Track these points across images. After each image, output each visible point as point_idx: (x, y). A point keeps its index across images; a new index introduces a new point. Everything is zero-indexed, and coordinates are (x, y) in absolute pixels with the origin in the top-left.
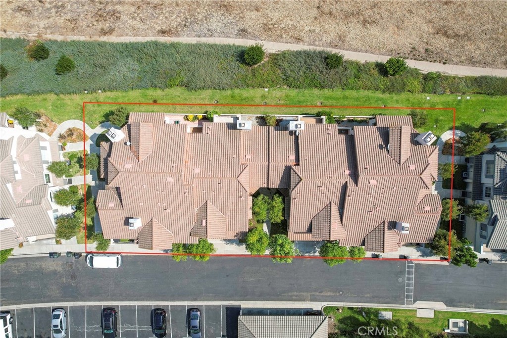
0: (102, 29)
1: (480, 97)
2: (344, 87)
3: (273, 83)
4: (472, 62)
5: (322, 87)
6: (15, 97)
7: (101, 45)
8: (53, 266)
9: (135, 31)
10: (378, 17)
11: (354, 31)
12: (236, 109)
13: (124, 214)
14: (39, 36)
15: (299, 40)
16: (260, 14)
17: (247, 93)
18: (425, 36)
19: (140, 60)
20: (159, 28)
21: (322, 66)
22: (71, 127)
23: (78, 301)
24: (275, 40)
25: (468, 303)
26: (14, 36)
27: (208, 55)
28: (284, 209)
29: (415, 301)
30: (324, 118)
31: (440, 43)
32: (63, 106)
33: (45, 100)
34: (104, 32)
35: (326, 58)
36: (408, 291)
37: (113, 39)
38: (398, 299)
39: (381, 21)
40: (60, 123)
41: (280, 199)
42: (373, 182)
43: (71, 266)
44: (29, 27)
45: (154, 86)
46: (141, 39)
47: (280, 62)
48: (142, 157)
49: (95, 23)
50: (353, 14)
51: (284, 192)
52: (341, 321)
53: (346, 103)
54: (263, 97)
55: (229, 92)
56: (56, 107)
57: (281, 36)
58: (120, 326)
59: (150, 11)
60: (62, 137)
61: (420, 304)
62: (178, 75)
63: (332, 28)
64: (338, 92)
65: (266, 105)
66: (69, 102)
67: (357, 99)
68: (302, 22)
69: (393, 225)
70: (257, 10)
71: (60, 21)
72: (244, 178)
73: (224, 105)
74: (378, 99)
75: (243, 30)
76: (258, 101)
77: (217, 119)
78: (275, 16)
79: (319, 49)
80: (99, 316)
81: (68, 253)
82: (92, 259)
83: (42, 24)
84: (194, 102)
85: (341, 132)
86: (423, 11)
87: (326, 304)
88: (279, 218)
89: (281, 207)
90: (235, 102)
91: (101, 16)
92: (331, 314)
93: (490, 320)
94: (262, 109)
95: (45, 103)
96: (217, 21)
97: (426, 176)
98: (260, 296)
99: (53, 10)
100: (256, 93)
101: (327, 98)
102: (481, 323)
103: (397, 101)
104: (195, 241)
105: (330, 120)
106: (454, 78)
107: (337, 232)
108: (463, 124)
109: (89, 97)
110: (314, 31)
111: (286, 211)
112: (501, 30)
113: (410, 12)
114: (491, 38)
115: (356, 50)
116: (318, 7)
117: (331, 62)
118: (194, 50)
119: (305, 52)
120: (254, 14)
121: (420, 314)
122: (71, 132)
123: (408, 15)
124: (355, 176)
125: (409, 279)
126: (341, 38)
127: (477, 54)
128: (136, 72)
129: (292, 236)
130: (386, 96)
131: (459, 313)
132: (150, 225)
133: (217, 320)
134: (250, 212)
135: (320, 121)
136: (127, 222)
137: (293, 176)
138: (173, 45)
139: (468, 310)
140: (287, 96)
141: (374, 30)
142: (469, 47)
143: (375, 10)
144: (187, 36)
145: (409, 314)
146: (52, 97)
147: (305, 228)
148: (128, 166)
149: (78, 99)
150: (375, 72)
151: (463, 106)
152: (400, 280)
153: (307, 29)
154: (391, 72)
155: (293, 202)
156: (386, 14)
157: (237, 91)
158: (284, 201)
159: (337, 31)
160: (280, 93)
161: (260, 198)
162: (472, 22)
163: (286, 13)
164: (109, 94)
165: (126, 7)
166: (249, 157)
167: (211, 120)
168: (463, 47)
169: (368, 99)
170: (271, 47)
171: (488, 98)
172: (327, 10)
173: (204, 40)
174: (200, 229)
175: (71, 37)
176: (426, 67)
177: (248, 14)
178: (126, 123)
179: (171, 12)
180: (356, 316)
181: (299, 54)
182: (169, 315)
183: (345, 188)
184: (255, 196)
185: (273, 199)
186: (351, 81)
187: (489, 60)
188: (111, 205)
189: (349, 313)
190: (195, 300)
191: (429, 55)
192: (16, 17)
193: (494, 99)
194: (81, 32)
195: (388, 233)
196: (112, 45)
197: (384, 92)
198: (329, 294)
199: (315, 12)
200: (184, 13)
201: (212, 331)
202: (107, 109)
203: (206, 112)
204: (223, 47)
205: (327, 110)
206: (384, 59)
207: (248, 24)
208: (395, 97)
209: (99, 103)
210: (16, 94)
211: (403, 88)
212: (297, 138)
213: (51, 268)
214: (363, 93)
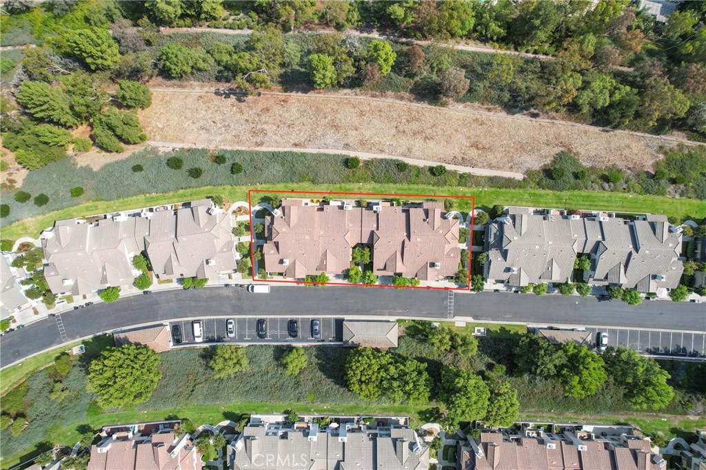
0: (256, 142)
1: (493, 189)
2: (409, 182)
3: (365, 180)
4: (490, 166)
5: (395, 183)
6: (206, 188)
7: (257, 153)
8: (226, 292)
9: (278, 144)
10: (435, 134)
11: (418, 144)
12: (342, 196)
13: (279, 257)
14: (217, 146)
15: (382, 151)
16: (358, 132)
17: (349, 186)
18: (464, 148)
19: (283, 165)
20: (293, 142)
21: (395, 170)
22: (240, 206)
23: (242, 315)
24: (367, 152)
25: (488, 317)
26: (200, 147)
27: (325, 161)
28: (370, 255)
29: (454, 317)
30: (395, 203)
31: (473, 153)
32: (235, 192)
33: (224, 189)
34: (257, 144)
35: (398, 165)
36: (450, 310)
37: (263, 149)
38: (443, 315)
39: (437, 137)
40: (233, 203)
41: (368, 249)
42: (419, 240)
43: (238, 292)
44: (210, 141)
45: (292, 181)
46: (281, 150)
47: (370, 167)
48: (292, 224)
49: (251, 138)
50: (418, 132)
51: (370, 246)
52: (407, 328)
53: (410, 192)
54: (359, 188)
55: (338, 186)
56: (231, 193)
57: (371, 149)
58: (268, 331)
59: (286, 129)
60: (234, 212)
61: (457, 318)
62: (307, 175)
63: (404, 142)
64: (405, 186)
65: (361, 194)
66: (239, 190)
67: (417, 190)
68: (385, 139)
69: (433, 265)
70: (356, 130)
71: (229, 137)
72: (348, 237)
73: (335, 193)
74: (430, 190)
75: (347, 145)
76: (356, 191)
77: (332, 203)
78: (368, 134)
79: (394, 158)
80: (255, 325)
81: (236, 285)
82: (253, 287)
83: (218, 138)
84: (316, 191)
85: (404, 211)
86: (465, 130)
87: (398, 318)
88: (367, 261)
89: (369, 254)
90: (342, 191)
91: (254, 132)
92: (401, 324)
93: (500, 327)
94: (359, 196)
95: (224, 191)
96: (331, 137)
97: (448, 236)
98: (356, 312)
99: (223, 129)
100: (355, 186)
101: (398, 189)
102: (494, 330)
103: (442, 191)
104: (318, 274)
105: (399, 204)
106: (478, 177)
107: (400, 268)
108: (483, 206)
109: (251, 188)
110: (392, 145)
111: (371, 256)
112: (512, 145)
113: (457, 130)
114: (505, 151)
115: (418, 158)
116: (396, 127)
117: (401, 167)
118: (317, 157)
119: (385, 160)
120: (354, 133)
121: (457, 324)
122: (240, 209)
123: (454, 133)
124: (409, 236)
125: (450, 302)
126: (409, 150)
127: (494, 162)
128: (281, 173)
129: (376, 273)
130: (435, 188)
131: (482, 324)
132: (294, 263)
133: (329, 326)
134: (351, 257)
135: (392, 205)
136: (281, 262)
137: (375, 236)
138: (303, 154)
139: (487, 322)
140: (374, 188)
141: (431, 144)
142: (490, 156)
143: (434, 129)
144: (312, 148)
145: (450, 324)
146: (229, 187)
147: (382, 268)
148: (284, 230)
149: (245, 189)
150: (428, 173)
151: (483, 194)
152: (445, 303)
153: (388, 143)
154: (437, 174)
155: (375, 251)
156: (440, 132)
157: (343, 185)
158: (370, 251)
159: (407, 145)
160: (369, 186)
161: (357, 249)
162: (496, 138)
163: (375, 132)
164: (264, 185)
165: (270, 126)
166: (350, 225)
167: (328, 203)
168: (486, 156)
169: (424, 190)
170: (364, 156)
171: (498, 190)
172: (402, 130)
173: (322, 151)
174: (322, 266)
175: (236, 148)
176: (462, 170)
177: (350, 132)
178: (280, 205)
179: (300, 130)
180: (417, 325)
181: (382, 160)
182: (299, 324)
183: (403, 242)
184: (354, 248)
185: (364, 250)
186: (413, 179)
187: (501, 165)
188: (272, 252)
189: (412, 324)
190: (316, 314)
191: (464, 161)
192: (200, 134)
193: (502, 190)
194: (243, 144)
195: (429, 269)
196: (265, 153)
197: (433, 186)
198: (400, 311)
199: (394, 130)
200: (309, 131)
201: (326, 334)
202: (262, 195)
203: (324, 198)
204: (335, 155)
205: (397, 197)
206: (435, 164)
207: (350, 140)
208: (441, 189)
209: (257, 191)
210: (207, 186)
211: (445, 183)
212: (378, 215)
213: (226, 294)
214: (421, 186)
